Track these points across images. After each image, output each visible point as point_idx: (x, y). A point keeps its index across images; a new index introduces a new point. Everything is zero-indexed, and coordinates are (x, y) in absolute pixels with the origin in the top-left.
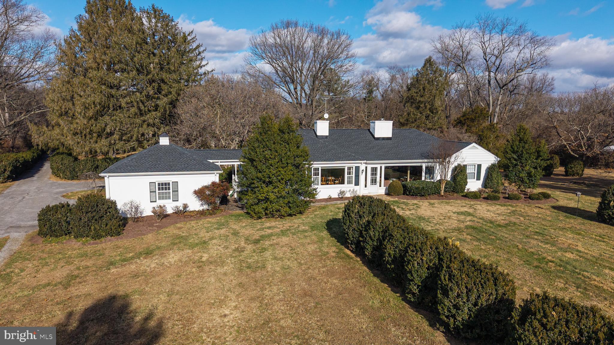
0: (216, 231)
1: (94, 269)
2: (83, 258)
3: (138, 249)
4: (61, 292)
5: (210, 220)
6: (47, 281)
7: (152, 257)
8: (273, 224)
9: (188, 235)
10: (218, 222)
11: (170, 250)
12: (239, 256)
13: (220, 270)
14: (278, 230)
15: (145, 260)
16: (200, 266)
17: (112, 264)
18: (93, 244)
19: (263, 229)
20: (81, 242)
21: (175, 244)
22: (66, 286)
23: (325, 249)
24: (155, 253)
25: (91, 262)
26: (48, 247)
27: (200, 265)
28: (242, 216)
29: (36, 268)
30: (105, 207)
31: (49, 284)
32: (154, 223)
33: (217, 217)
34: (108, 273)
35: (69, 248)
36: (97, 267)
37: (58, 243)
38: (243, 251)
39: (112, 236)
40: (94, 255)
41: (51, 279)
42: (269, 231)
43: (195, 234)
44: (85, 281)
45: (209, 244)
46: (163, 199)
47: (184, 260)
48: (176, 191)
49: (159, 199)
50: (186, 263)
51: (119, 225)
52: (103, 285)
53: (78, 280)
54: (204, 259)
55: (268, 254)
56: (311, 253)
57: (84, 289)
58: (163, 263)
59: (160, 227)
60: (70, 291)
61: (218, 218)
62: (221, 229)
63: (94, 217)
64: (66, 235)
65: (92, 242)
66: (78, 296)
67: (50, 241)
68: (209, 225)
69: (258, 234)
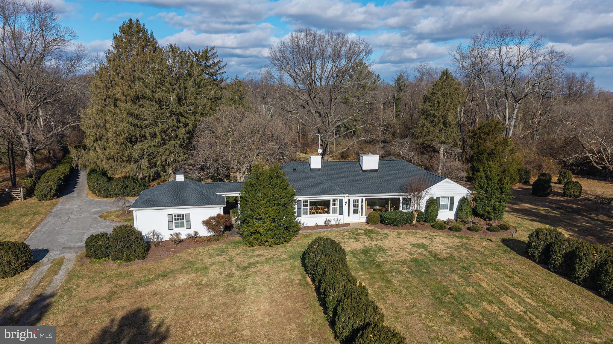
0: (217, 257)
1: (127, 287)
2: (119, 278)
3: (158, 272)
4: (106, 304)
5: (214, 246)
6: (96, 296)
7: (167, 279)
8: (262, 252)
9: (195, 260)
10: (219, 249)
11: (181, 273)
12: (229, 281)
13: (213, 292)
14: (264, 258)
15: (162, 282)
16: (200, 288)
17: (139, 283)
18: (126, 265)
19: (251, 257)
20: (117, 264)
21: (184, 268)
22: (109, 300)
23: (292, 277)
24: (169, 276)
25: (125, 282)
26: (94, 268)
27: (200, 286)
28: (240, 243)
29: (87, 285)
30: (134, 237)
31: (97, 298)
32: (171, 248)
33: (220, 243)
34: (137, 291)
35: (109, 268)
36: (128, 286)
37: (100, 264)
38: (232, 277)
39: (139, 259)
40: (126, 276)
41: (98, 294)
42: (257, 259)
43: (201, 260)
44: (121, 297)
45: (209, 269)
46: (178, 227)
47: (189, 282)
48: (189, 221)
49: (176, 227)
50: (190, 286)
51: (144, 251)
52: (133, 300)
53: (116, 295)
54: (203, 282)
55: (249, 280)
56: (281, 280)
57: (121, 303)
58: (174, 285)
59: (175, 252)
60: (111, 304)
61: (221, 245)
62: (221, 255)
63: (126, 245)
64: (106, 257)
65: (125, 264)
66: (117, 308)
67: (95, 262)
68: (212, 251)
69: (247, 261)
